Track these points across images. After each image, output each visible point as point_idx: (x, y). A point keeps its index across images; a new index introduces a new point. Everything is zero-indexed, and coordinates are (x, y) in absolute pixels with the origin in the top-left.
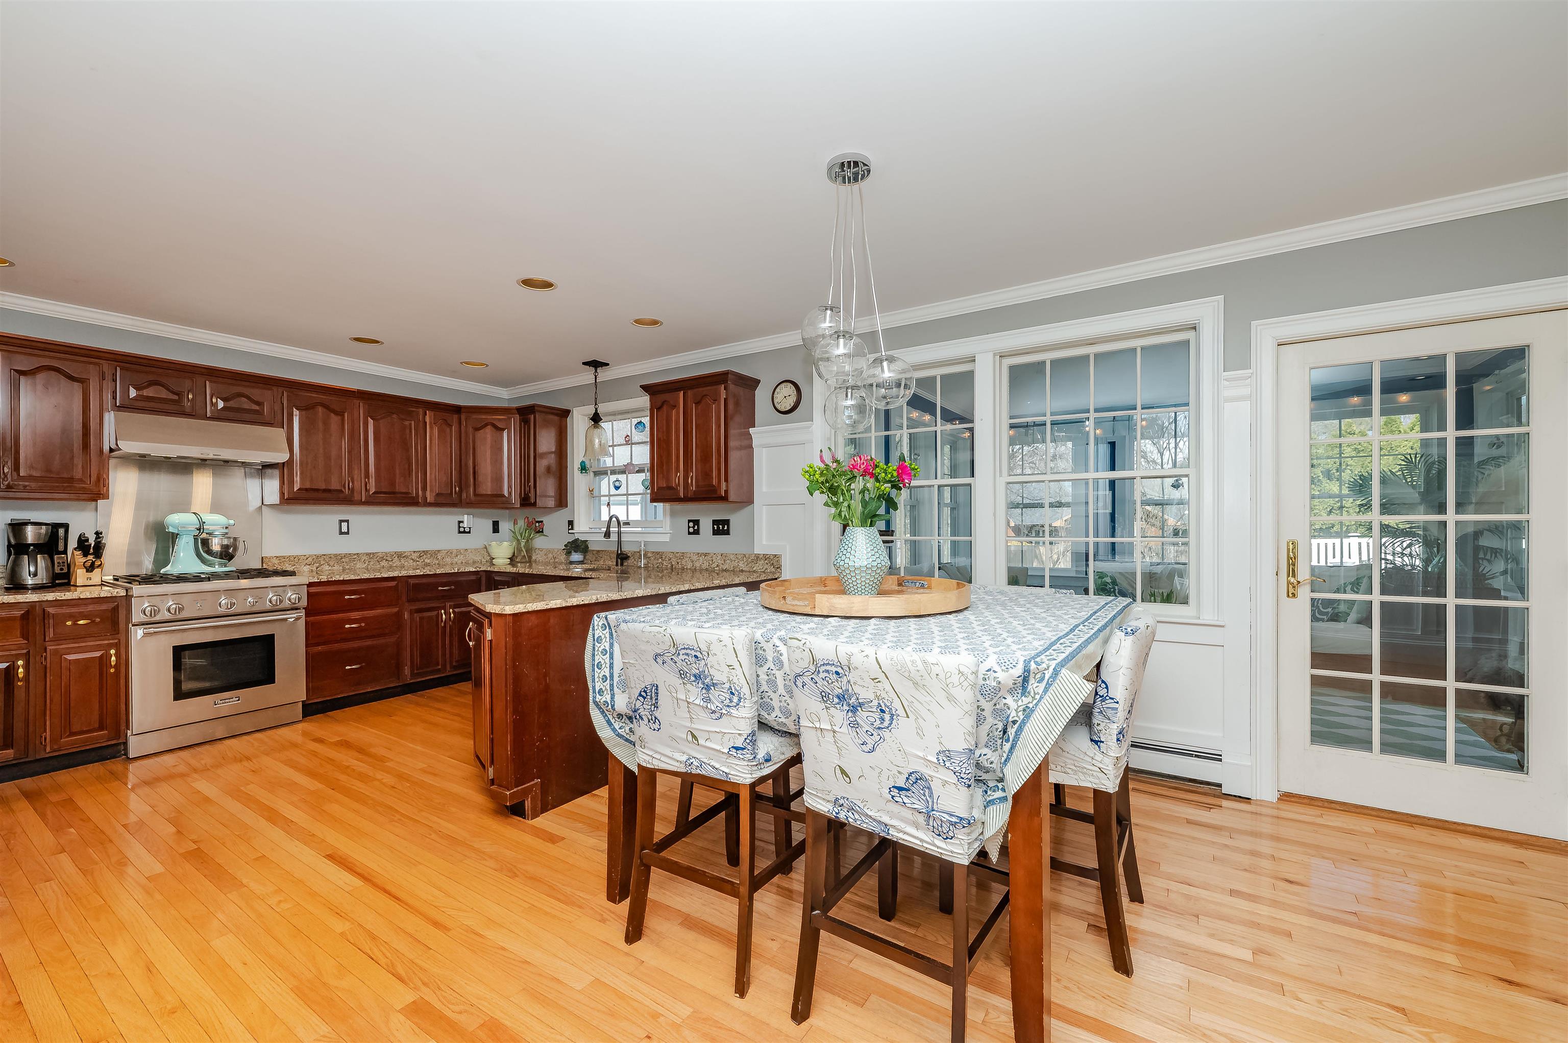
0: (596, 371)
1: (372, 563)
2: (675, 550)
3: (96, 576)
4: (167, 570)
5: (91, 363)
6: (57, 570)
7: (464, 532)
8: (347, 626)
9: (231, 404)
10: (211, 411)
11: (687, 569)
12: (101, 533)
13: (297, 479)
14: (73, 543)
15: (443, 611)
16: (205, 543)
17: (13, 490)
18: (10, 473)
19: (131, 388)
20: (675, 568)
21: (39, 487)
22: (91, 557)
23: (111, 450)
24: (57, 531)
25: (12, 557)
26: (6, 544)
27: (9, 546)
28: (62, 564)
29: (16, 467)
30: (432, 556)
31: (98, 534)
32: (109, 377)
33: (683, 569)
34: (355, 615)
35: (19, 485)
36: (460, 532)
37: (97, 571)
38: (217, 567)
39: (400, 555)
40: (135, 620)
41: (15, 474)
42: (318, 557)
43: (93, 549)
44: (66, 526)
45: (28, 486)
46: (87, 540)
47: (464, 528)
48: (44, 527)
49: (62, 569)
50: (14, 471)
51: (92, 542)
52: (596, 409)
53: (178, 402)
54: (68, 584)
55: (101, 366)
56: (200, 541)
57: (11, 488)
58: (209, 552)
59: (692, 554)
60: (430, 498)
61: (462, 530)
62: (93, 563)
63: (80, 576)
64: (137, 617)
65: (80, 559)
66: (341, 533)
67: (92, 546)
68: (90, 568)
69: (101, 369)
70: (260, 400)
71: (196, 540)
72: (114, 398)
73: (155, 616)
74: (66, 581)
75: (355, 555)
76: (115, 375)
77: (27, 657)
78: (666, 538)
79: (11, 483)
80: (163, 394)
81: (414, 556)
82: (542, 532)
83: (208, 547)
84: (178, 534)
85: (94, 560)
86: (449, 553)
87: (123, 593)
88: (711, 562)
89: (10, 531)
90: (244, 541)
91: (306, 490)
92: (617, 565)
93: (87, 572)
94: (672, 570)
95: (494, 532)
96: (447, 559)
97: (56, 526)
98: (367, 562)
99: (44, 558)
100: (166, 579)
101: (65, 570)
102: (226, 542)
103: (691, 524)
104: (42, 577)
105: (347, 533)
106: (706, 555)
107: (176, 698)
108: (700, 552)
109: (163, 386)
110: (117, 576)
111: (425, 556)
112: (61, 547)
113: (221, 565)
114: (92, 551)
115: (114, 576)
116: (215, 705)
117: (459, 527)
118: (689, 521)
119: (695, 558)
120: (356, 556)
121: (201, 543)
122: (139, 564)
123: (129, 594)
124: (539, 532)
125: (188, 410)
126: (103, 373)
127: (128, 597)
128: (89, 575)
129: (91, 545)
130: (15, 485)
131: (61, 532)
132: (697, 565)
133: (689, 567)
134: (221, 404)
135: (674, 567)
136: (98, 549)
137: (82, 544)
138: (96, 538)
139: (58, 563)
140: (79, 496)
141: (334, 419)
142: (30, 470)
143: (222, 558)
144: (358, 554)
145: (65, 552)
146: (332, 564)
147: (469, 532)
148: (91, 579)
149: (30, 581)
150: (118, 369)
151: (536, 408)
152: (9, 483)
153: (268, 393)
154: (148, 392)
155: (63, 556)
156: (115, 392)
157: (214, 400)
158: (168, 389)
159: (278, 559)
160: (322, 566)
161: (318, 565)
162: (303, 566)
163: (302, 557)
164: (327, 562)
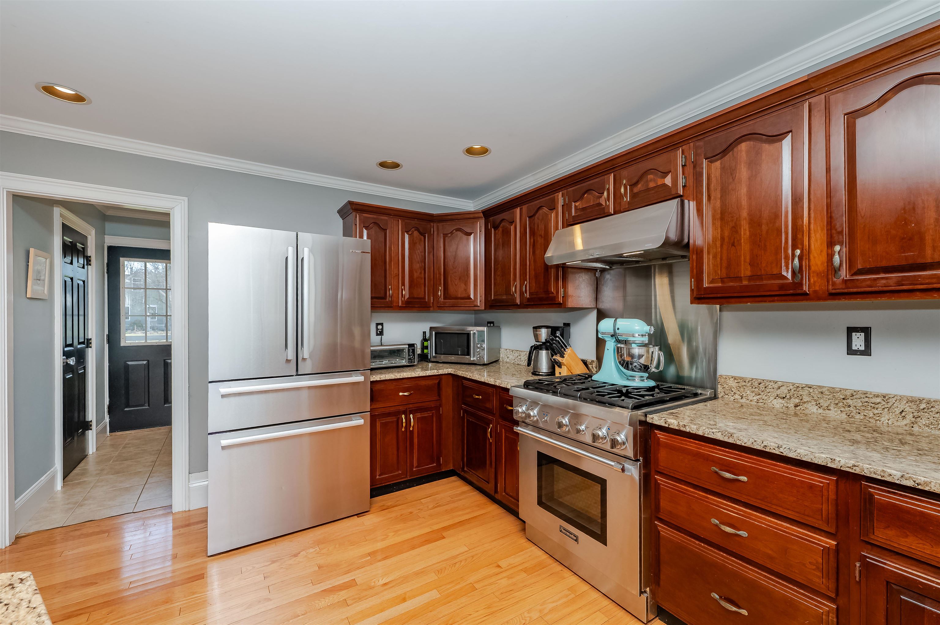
9: (639, 188)
13: (708, 266)
19: (573, 206)
53: (601, 205)
70: (667, 169)
91: (722, 281)
105: (862, 353)
107: (539, 503)
116: (560, 531)
120: (879, 400)
134: (630, 193)
154: (581, 205)
157: (623, 191)
159: (736, 381)
160: (805, 405)
161: (797, 401)
162: (772, 398)
163: (771, 384)
164: (816, 401)
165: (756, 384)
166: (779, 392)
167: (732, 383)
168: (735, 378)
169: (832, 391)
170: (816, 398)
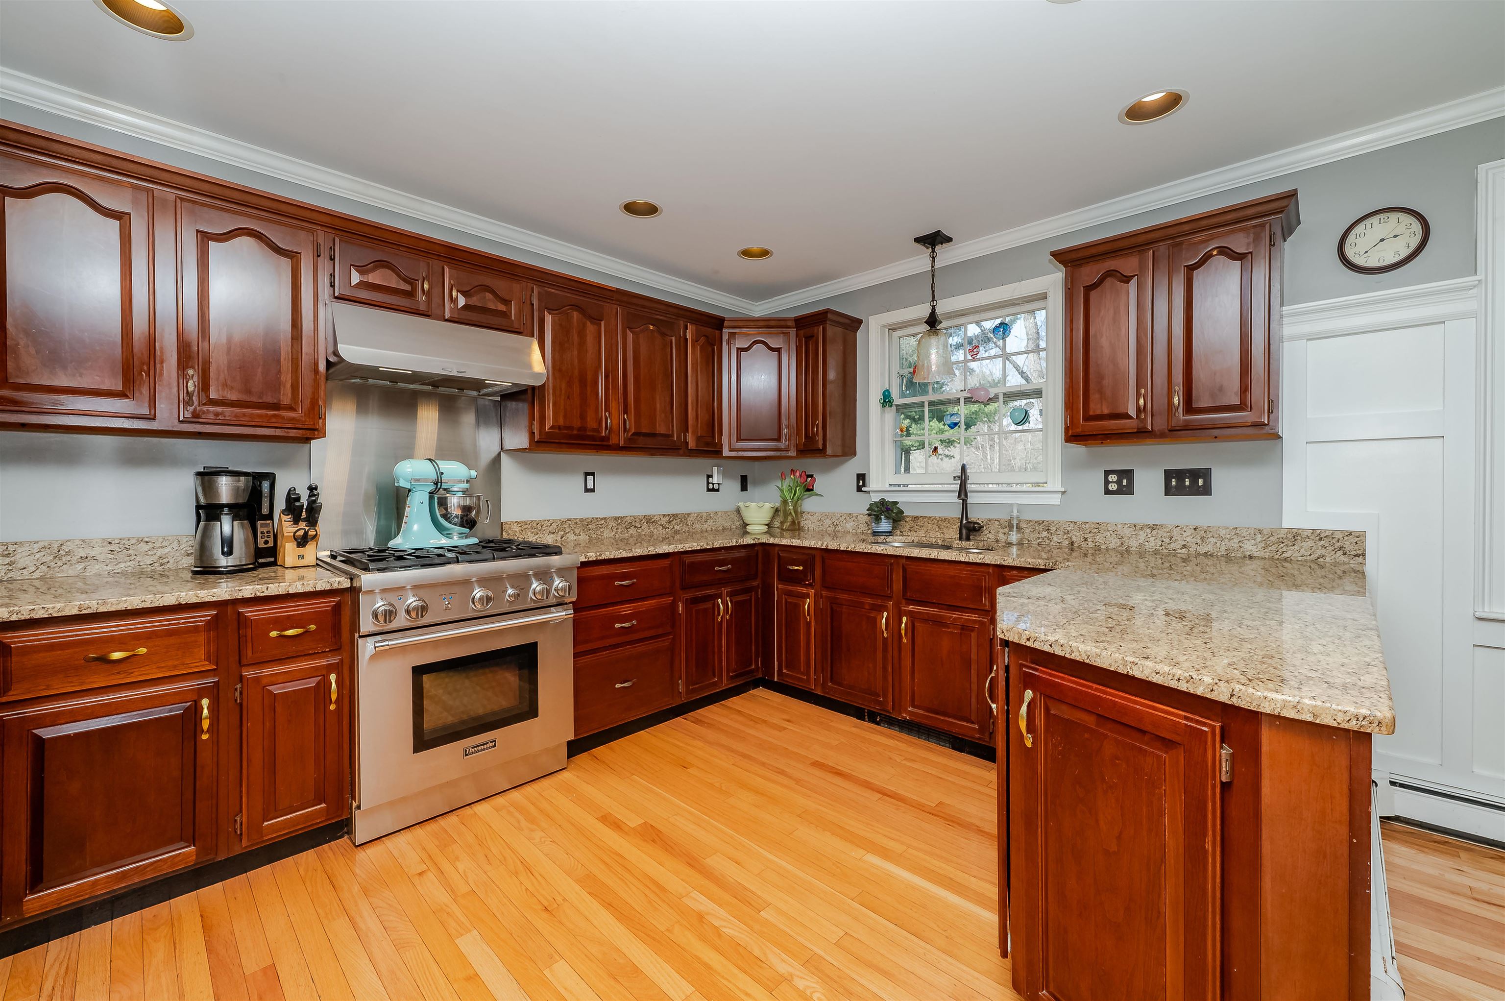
0: (933, 251)
1: (620, 531)
2: (1079, 519)
3: (310, 553)
4: (398, 542)
5: (302, 229)
6: (261, 545)
7: (713, 490)
8: (617, 626)
9: (475, 301)
10: (451, 309)
11: (1107, 549)
12: (316, 489)
13: (549, 413)
14: (280, 504)
15: (720, 600)
16: (443, 502)
17: (201, 420)
18: (196, 393)
19: (353, 271)
20: (1079, 547)
21: (236, 416)
22: (303, 525)
23: (329, 365)
24: (260, 486)
25: (202, 524)
26: (195, 504)
27: (198, 507)
28: (266, 535)
29: (205, 386)
30: (681, 521)
31: (312, 489)
32: (325, 254)
33: (1098, 549)
34: (626, 609)
35: (208, 412)
36: (709, 490)
37: (310, 547)
38: (455, 538)
39: (649, 520)
40: (364, 629)
41: (202, 394)
42: (563, 522)
43: (306, 511)
44: (271, 478)
45: (221, 414)
46: (298, 499)
47: (713, 484)
48: (242, 478)
49: (266, 542)
50: (202, 391)
51: (304, 501)
52: (934, 308)
53: (411, 294)
54: (274, 564)
55: (315, 233)
56: (436, 501)
57: (197, 416)
58: (446, 517)
59: (1120, 526)
60: (691, 443)
61: (711, 486)
62: (306, 533)
63: (289, 552)
64: (367, 624)
65: (288, 528)
66: (587, 490)
67: (305, 507)
68: (302, 541)
69: (315, 239)
70: (507, 298)
71: (431, 498)
72: (332, 285)
73: (390, 621)
74: (272, 559)
75: (602, 519)
76: (332, 249)
77: (214, 692)
78: (1056, 500)
79: (198, 408)
80: (394, 282)
81: (664, 521)
82: (812, 490)
83: (446, 509)
84: (410, 491)
85: (307, 528)
86: (699, 516)
87: (346, 584)
88: (1167, 540)
89: (198, 482)
90: (487, 501)
91: (559, 428)
92: (960, 539)
93: (298, 546)
94: (1072, 550)
95: (742, 490)
96: (697, 525)
97: (258, 477)
98: (615, 530)
99: (243, 526)
100: (401, 558)
101: (271, 544)
102: (468, 502)
103: (1113, 478)
104: (240, 555)
105: (593, 490)
106: (1153, 528)
107: (417, 748)
108: (1141, 521)
109: (393, 271)
110: (336, 552)
111: (674, 522)
112: (265, 511)
113: (462, 536)
114: (304, 514)
115: (331, 551)
116: (467, 755)
117: (708, 483)
118: (1107, 473)
119: (1127, 532)
120: (603, 522)
121: (438, 503)
122: (360, 532)
123: (354, 585)
124: (809, 490)
125: (423, 308)
126: (318, 245)
127: (354, 592)
128: (301, 551)
129: (303, 505)
130: (204, 413)
131: (266, 485)
132: (1134, 544)
133: (1112, 546)
134: (462, 302)
135: (1076, 545)
136: (312, 513)
137: (292, 506)
138: (310, 496)
139: (262, 533)
140: (288, 432)
141: (590, 328)
142: (223, 390)
143: (462, 525)
144: (605, 518)
145: (270, 516)
146: (577, 532)
147: (718, 490)
148: (303, 558)
149: (223, 562)
150: (337, 240)
151: (830, 316)
152: (195, 409)
153: (516, 287)
154: (373, 278)
155: (269, 522)
156: (332, 276)
157: (454, 293)
158: (399, 275)
159: (519, 525)
160: (567, 536)
161: (562, 533)
162: (546, 535)
163: (545, 522)
164: (573, 530)
165: (535, 525)
166: (551, 528)
167: (516, 528)
168: (518, 523)
169: (582, 520)
170: (573, 528)
